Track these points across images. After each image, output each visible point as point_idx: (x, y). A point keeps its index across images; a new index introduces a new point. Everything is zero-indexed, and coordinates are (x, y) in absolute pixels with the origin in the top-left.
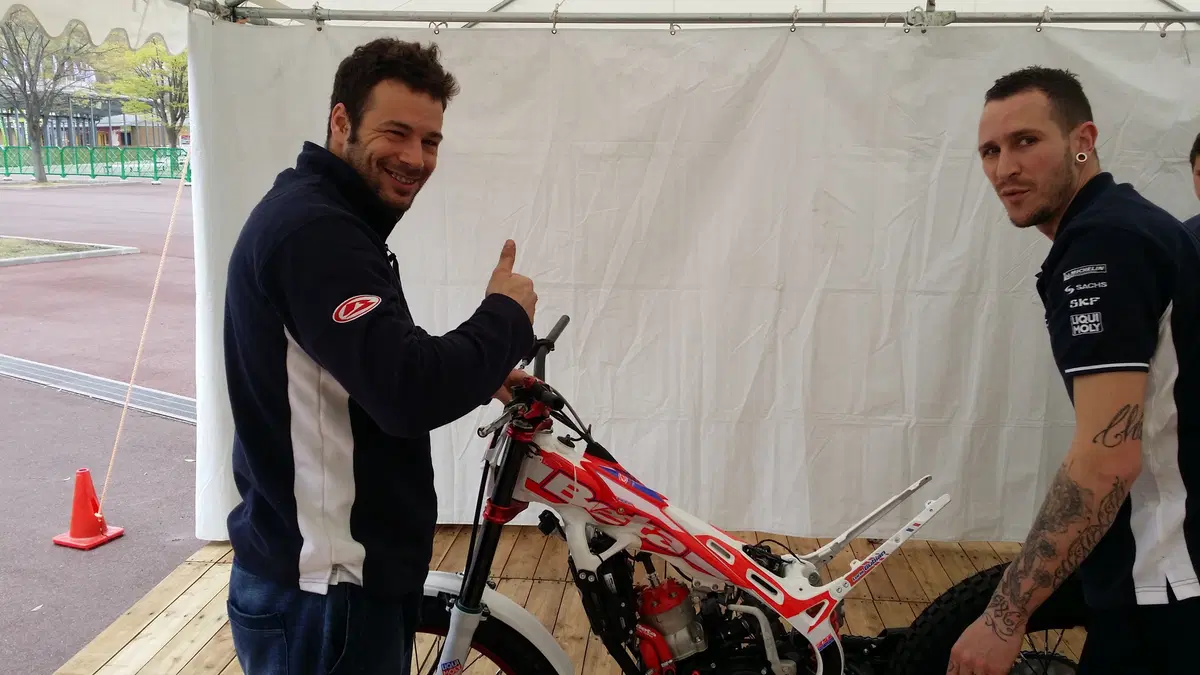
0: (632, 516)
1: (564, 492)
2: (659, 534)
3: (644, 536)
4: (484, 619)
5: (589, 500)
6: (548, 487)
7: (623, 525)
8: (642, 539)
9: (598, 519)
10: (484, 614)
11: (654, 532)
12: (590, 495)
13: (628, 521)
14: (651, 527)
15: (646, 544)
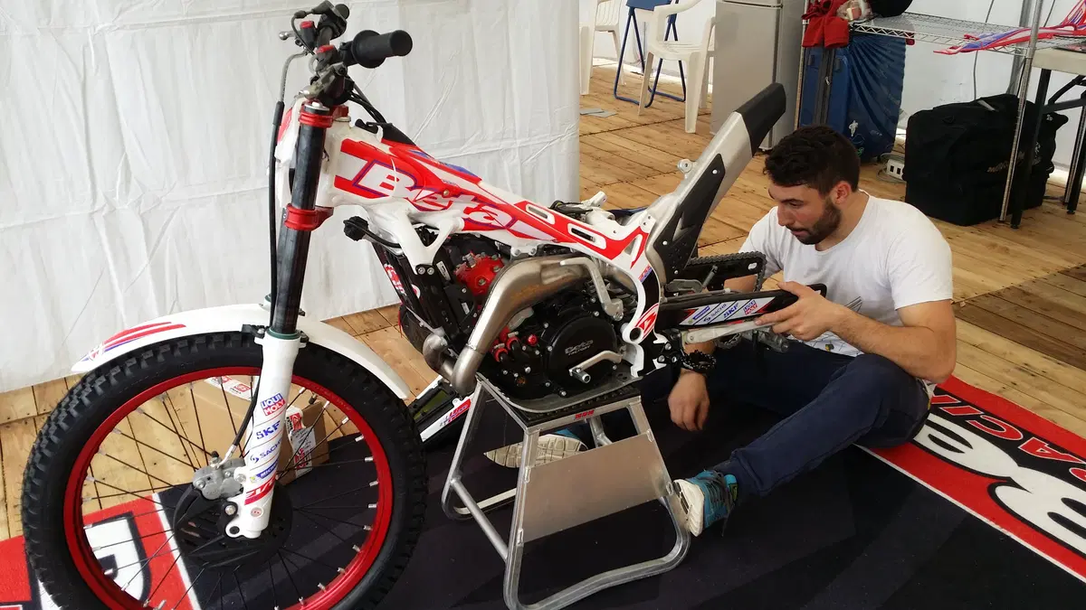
0: (457, 196)
1: (384, 185)
2: (484, 211)
3: (466, 216)
4: (304, 345)
5: (411, 189)
6: (363, 183)
7: (445, 208)
8: (464, 219)
9: (419, 208)
10: (302, 341)
11: (477, 209)
12: (411, 183)
13: (450, 203)
14: (474, 205)
15: (470, 224)
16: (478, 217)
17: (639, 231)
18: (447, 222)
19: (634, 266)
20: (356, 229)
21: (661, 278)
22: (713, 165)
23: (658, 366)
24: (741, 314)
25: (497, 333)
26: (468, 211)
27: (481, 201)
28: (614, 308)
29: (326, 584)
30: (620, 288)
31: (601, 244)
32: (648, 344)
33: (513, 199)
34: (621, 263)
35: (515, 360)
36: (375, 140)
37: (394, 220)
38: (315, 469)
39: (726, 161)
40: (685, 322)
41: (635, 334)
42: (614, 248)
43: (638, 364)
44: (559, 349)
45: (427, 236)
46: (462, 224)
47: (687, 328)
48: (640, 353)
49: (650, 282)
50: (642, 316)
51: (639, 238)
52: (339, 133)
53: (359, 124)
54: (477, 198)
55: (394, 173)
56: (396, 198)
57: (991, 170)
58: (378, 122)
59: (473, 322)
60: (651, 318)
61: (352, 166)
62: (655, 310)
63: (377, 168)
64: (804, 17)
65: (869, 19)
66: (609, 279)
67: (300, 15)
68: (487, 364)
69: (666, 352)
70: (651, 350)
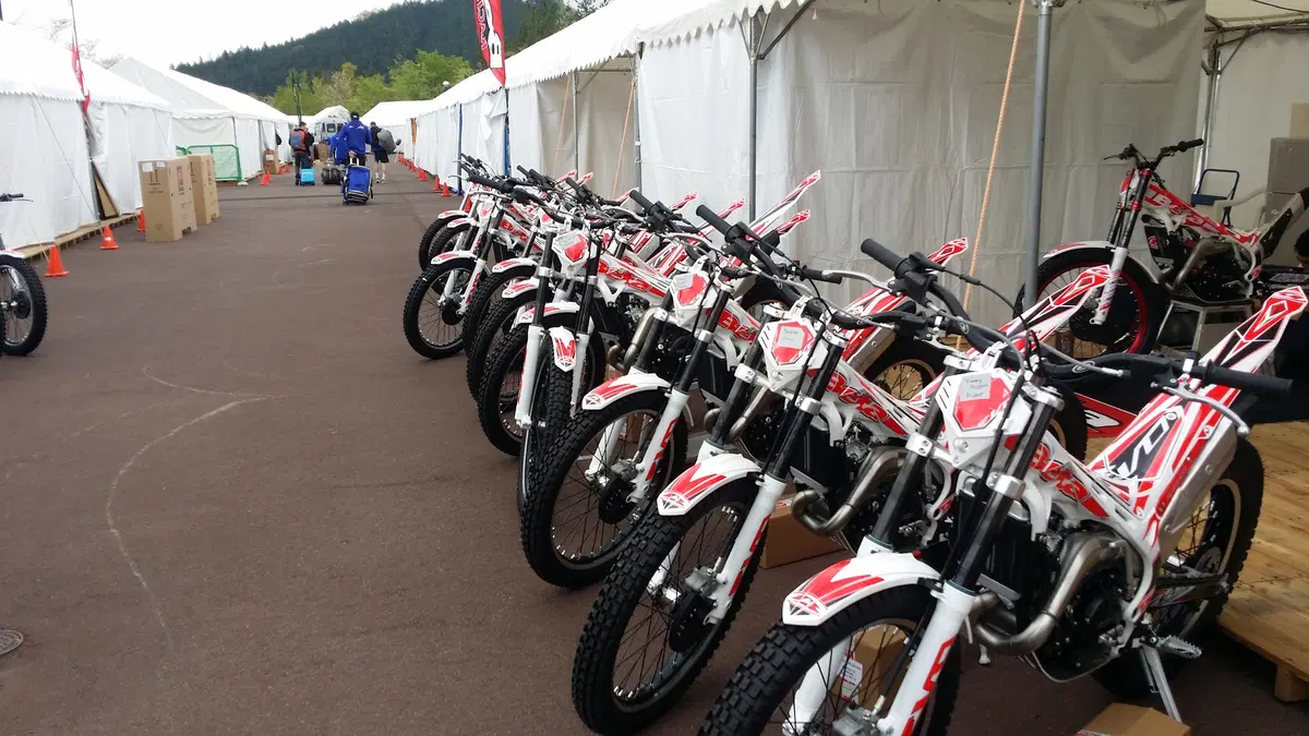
16: (1191, 219)
17: (1254, 235)
18: (1181, 220)
19: (1252, 249)
21: (1262, 255)
22: (1287, 212)
24: (1297, 281)
25: (1195, 265)
26: (1188, 216)
27: (1194, 214)
28: (1242, 264)
30: (1245, 256)
31: (1238, 237)
32: (1255, 282)
34: (1246, 245)
35: (1200, 277)
36: (1159, 188)
37: (1164, 215)
39: (1293, 211)
41: (1250, 277)
42: (1243, 239)
43: (1250, 292)
44: (1219, 276)
45: (1174, 223)
46: (1185, 222)
47: (1273, 283)
48: (1251, 287)
49: (1258, 256)
50: (1253, 270)
51: (1254, 237)
55: (1164, 198)
56: (1164, 208)
59: (1188, 258)
60: (1258, 271)
61: (1153, 195)
62: (1259, 267)
63: (1159, 195)
68: (1189, 277)
69: (1263, 288)
70: (1257, 286)
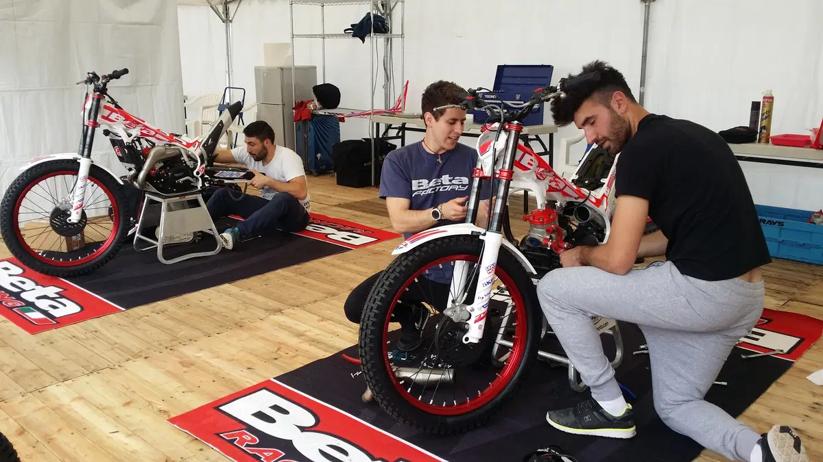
16: (145, 132)
17: (197, 141)
18: (135, 132)
19: (196, 152)
20: (107, 133)
21: (205, 157)
22: (219, 123)
23: (207, 185)
25: (152, 168)
26: (141, 129)
27: (146, 127)
28: (190, 164)
29: (96, 250)
30: (190, 158)
31: (185, 144)
32: (202, 177)
33: (155, 128)
34: (191, 150)
35: (158, 176)
36: (113, 106)
37: (120, 130)
38: (80, 249)
39: (224, 123)
40: (215, 175)
41: (198, 173)
42: (189, 145)
43: (200, 184)
44: (172, 174)
45: (130, 135)
46: (140, 134)
48: (200, 181)
49: (201, 156)
50: (200, 168)
51: (197, 143)
52: (103, 103)
53: (108, 102)
54: (144, 126)
55: (119, 115)
56: (119, 124)
57: (365, 164)
58: (113, 101)
59: (144, 162)
60: (203, 168)
61: (106, 113)
62: (204, 166)
63: (114, 113)
64: (293, 109)
65: (321, 109)
66: (189, 156)
67: (89, 73)
68: (148, 177)
69: (208, 181)
70: (204, 180)
